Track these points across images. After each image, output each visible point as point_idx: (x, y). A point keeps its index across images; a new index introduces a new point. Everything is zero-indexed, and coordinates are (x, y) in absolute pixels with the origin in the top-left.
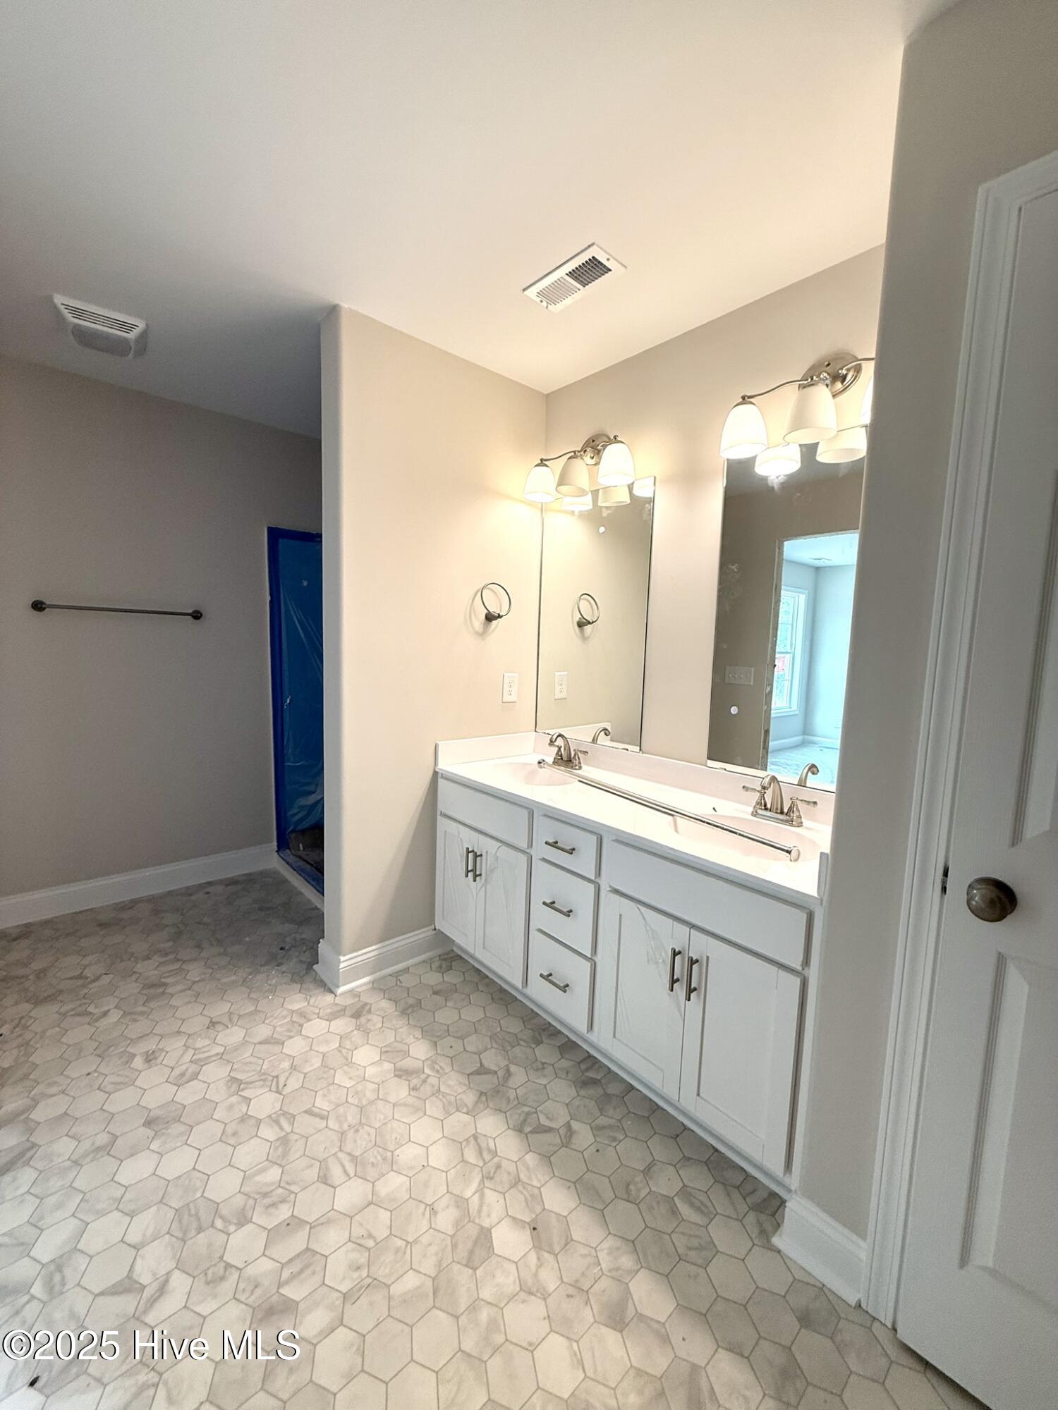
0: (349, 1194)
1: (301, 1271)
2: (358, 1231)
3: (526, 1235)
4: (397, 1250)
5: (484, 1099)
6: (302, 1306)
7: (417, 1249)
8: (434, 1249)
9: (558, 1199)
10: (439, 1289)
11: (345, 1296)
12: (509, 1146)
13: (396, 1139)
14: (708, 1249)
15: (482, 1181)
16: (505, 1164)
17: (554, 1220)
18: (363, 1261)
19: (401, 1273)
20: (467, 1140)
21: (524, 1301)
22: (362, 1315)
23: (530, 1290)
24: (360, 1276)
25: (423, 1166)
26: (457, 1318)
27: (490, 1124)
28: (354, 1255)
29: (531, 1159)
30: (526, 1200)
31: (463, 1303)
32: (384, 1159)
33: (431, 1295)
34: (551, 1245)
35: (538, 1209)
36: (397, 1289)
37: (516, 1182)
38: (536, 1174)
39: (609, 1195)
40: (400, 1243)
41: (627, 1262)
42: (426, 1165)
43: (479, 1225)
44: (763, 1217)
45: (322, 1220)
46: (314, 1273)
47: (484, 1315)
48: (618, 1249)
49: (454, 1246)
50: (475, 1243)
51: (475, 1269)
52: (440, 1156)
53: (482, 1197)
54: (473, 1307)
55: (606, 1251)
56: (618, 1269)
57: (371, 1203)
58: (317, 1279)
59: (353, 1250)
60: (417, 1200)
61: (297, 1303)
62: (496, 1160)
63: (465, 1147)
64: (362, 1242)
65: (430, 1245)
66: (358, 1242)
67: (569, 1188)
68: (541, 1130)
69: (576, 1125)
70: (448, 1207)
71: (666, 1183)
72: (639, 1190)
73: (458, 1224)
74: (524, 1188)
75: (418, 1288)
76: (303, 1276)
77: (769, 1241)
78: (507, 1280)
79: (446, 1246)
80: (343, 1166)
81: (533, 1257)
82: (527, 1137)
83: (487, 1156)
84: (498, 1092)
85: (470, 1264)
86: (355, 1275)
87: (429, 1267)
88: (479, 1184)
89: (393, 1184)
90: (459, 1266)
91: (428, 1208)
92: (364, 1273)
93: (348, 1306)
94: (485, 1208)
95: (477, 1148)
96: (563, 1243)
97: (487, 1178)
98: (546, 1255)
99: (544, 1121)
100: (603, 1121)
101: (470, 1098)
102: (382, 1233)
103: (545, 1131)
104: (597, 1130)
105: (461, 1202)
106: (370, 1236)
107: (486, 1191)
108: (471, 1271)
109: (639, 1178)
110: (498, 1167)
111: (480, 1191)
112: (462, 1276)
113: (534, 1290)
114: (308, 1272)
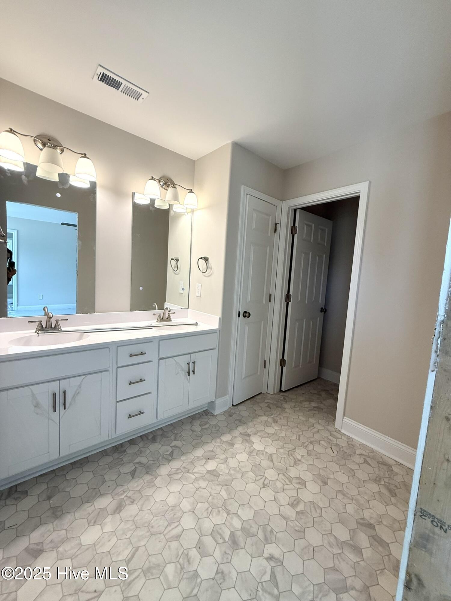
0: (188, 522)
1: (220, 534)
2: (205, 514)
3: (210, 461)
4: (213, 499)
5: (150, 472)
6: (232, 530)
7: (213, 492)
8: (213, 487)
9: (199, 452)
10: (226, 484)
11: (228, 514)
12: (175, 464)
13: (162, 506)
14: (216, 425)
15: (190, 473)
16: (184, 466)
17: (205, 454)
18: (216, 510)
19: (221, 496)
20: (170, 478)
21: (229, 463)
22: (233, 507)
23: (225, 461)
24: (222, 510)
25: (179, 493)
26: (233, 479)
27: (164, 470)
28: (214, 514)
29: (183, 458)
30: (198, 460)
31: (229, 477)
32: (172, 510)
33: (227, 486)
34: (214, 455)
35: (202, 457)
36: (225, 497)
37: (192, 463)
38: (191, 457)
39: (199, 441)
40: (211, 498)
41: (218, 440)
42: (179, 492)
43: (206, 474)
44: (209, 414)
45: (199, 531)
46: (221, 529)
47: (232, 472)
48: (215, 441)
49: (212, 481)
50: (212, 474)
51: (220, 475)
52: (176, 487)
53: (195, 473)
54: (231, 475)
55: (216, 444)
56: (220, 442)
57: (194, 512)
58: (223, 527)
59: (212, 515)
60: (194, 494)
61: (231, 532)
62: (181, 468)
63: (173, 478)
64: (209, 512)
65: (212, 488)
66: (209, 514)
67: (196, 449)
68: (172, 454)
69: (172, 444)
70: (198, 483)
71: (197, 428)
72: (199, 434)
73: (204, 480)
74: (194, 461)
75: (226, 491)
76: (222, 533)
77: (215, 415)
78: (223, 466)
79: (213, 483)
80: (172, 529)
81: (216, 460)
82: (174, 459)
83: (180, 471)
84: (148, 467)
85: (218, 476)
86: (221, 512)
87: (219, 488)
88: (191, 474)
89: (186, 505)
90: (219, 479)
91: (198, 490)
92: (221, 509)
93: (231, 513)
94: (200, 472)
95: (175, 474)
96: (213, 453)
97: (188, 471)
98: (216, 457)
99: (168, 453)
100: (173, 437)
101: (148, 478)
102: (206, 505)
103: (173, 453)
104: (175, 439)
105: (197, 479)
106: (207, 509)
107: (193, 471)
108: (220, 476)
109: (195, 433)
110: (184, 468)
111: (193, 474)
112: (221, 478)
113: (226, 460)
114: (220, 531)
